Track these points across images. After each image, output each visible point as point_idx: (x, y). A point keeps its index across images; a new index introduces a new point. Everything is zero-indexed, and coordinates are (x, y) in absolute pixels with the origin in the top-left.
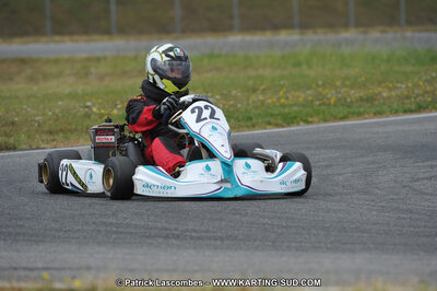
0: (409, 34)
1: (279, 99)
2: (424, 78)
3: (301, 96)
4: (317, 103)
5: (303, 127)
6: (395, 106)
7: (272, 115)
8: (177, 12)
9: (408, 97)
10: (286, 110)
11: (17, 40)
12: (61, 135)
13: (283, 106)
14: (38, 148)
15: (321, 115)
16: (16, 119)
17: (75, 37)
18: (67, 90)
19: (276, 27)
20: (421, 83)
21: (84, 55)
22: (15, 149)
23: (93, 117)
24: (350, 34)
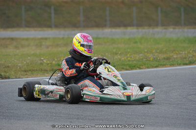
0: (186, 30)
1: (127, 58)
2: (192, 49)
3: (137, 57)
4: (145, 60)
5: (138, 71)
6: (179, 62)
7: (124, 65)
8: (81, 18)
9: (185, 58)
10: (131, 63)
11: (10, 29)
12: (30, 72)
13: (129, 61)
14: (19, 78)
15: (146, 66)
16: (10, 65)
17: (36, 29)
18: (32, 52)
19: (125, 26)
20: (191, 52)
21: (40, 37)
22: (9, 78)
23: (44, 64)
24: (159, 29)
